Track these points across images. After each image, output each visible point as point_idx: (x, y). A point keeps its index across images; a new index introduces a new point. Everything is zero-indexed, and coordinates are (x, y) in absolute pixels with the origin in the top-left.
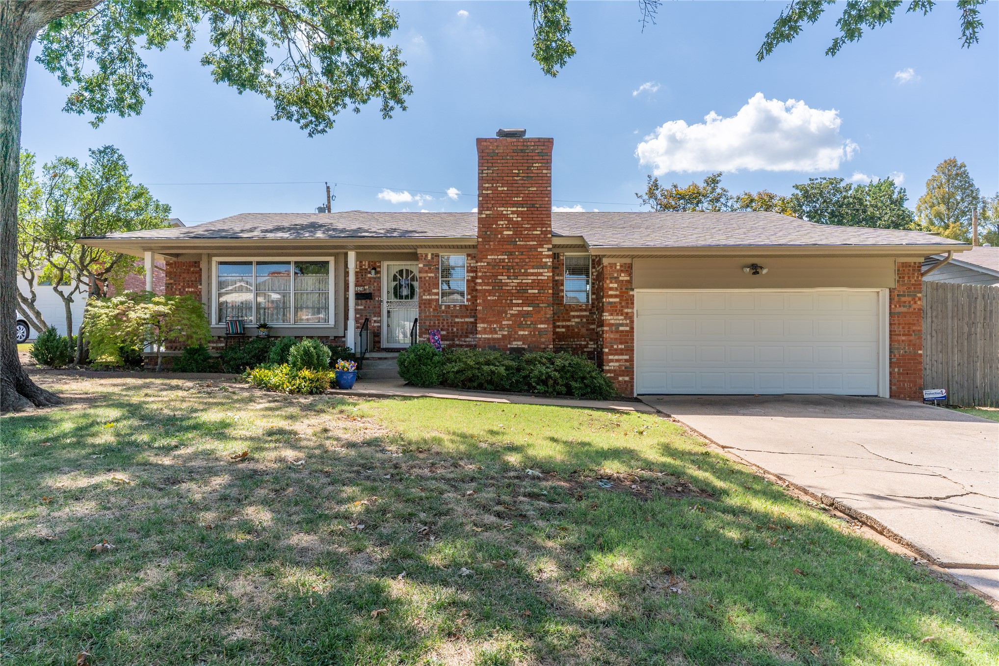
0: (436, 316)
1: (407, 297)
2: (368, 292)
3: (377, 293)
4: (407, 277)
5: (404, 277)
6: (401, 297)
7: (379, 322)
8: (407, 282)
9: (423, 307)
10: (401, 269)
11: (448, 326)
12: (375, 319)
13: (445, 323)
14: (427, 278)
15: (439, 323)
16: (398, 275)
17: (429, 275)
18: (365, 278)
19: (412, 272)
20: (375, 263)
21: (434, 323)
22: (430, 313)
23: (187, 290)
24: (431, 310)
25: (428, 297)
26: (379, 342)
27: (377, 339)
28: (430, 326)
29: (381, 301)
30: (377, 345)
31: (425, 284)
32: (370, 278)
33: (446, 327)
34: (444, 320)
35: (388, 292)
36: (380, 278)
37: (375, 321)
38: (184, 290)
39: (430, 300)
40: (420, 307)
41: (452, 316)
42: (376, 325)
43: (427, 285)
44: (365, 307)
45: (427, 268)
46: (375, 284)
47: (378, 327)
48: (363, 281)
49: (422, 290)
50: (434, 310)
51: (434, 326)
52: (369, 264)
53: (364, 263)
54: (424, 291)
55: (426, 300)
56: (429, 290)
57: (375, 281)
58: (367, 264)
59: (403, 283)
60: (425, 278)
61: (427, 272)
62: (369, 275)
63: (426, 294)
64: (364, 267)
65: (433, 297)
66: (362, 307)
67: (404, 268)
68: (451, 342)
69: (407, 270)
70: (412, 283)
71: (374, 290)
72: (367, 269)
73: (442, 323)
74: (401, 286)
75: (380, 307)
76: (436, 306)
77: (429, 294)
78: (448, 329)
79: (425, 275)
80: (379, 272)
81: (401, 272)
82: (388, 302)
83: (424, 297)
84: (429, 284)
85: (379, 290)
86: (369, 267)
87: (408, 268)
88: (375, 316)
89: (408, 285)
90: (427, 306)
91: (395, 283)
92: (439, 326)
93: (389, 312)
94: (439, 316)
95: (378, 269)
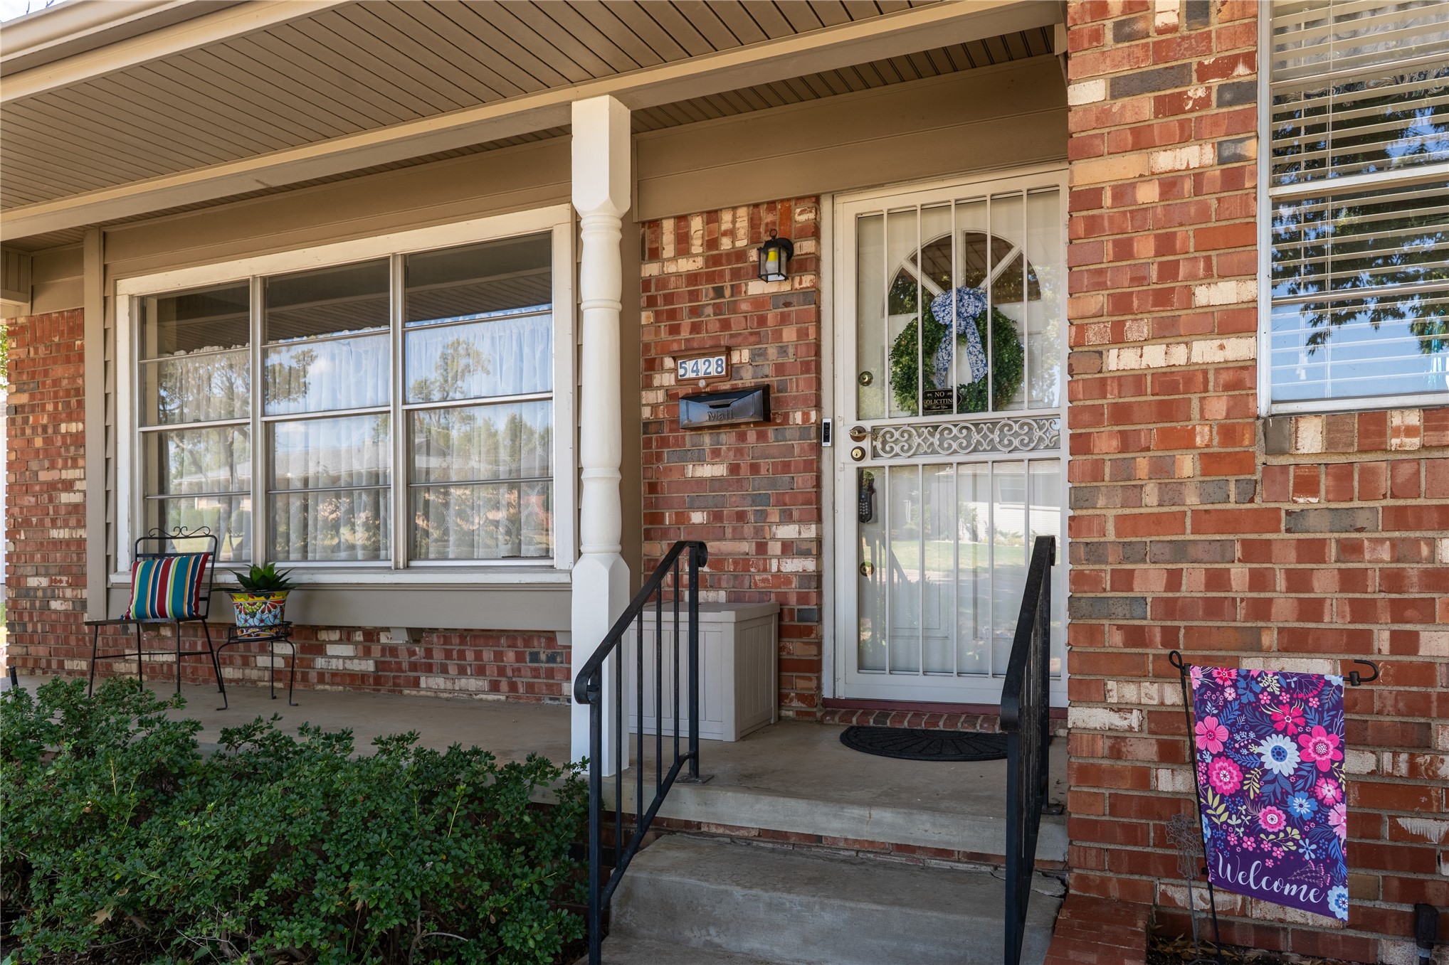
0: (1228, 522)
1: (972, 398)
2: (747, 378)
3: (798, 385)
4: (974, 280)
5: (958, 277)
6: (938, 401)
7: (817, 548)
8: (972, 308)
9: (1105, 443)
10: (934, 234)
11: (1363, 610)
12: (788, 532)
13: (1324, 583)
14: (1148, 194)
15: (1259, 580)
16: (917, 272)
17: (1166, 160)
18: (733, 307)
19: (1002, 247)
20: (787, 215)
21: (1217, 580)
22: (1171, 488)
23: (63, 428)
24: (1187, 465)
25: (1155, 356)
26: (814, 666)
27: (796, 648)
28: (1169, 607)
29: (825, 432)
30: (802, 684)
31: (1124, 250)
32: (759, 301)
33: (1335, 619)
34: (1312, 551)
35: (863, 379)
36: (813, 295)
37: (789, 548)
38: (56, 430)
39: (1168, 380)
40: (1080, 444)
41: (1398, 518)
42: (793, 565)
43: (1145, 248)
44: (734, 469)
45: (1144, 106)
46: (789, 334)
47: (804, 576)
48: (725, 325)
49: (1098, 301)
50: (1210, 462)
51: (1214, 608)
52: (754, 223)
53: (727, 217)
54: (1121, 304)
55: (1136, 380)
56: (1162, 298)
57: (784, 320)
58: (743, 224)
59: (950, 316)
60: (1123, 192)
61: (1142, 140)
62: (756, 288)
63: (1138, 328)
64: (726, 244)
65: (1206, 351)
66: (719, 470)
67: (954, 226)
68: (1395, 764)
69: (974, 240)
70: (1007, 309)
71: (780, 369)
72: (740, 255)
73: (1298, 581)
74: (935, 334)
75: (814, 468)
76: (1228, 433)
77: (1165, 332)
78: (1361, 641)
79: (1125, 167)
80: (812, 264)
81: (935, 257)
82: (858, 435)
83: (1120, 360)
84: (1165, 244)
85: (813, 364)
86: (754, 239)
87: (985, 222)
88: (787, 518)
89: (979, 320)
90: (1149, 430)
91: (902, 321)
92: (1261, 610)
93: (866, 490)
94: (1269, 519)
95: (804, 247)
